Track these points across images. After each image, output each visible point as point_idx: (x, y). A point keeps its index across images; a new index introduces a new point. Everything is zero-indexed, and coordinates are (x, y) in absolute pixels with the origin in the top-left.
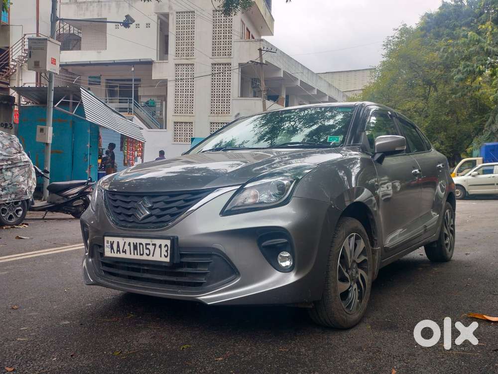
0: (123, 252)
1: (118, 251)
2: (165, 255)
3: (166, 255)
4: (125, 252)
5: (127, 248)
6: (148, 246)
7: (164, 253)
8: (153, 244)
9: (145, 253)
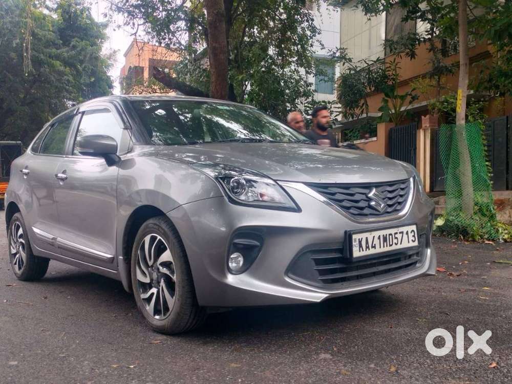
0: (372, 247)
1: (367, 247)
2: (412, 240)
3: (414, 240)
4: (374, 247)
5: (376, 242)
6: (396, 236)
7: (411, 238)
8: (400, 233)
9: (394, 243)
